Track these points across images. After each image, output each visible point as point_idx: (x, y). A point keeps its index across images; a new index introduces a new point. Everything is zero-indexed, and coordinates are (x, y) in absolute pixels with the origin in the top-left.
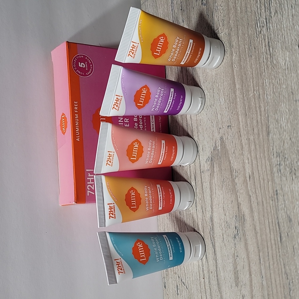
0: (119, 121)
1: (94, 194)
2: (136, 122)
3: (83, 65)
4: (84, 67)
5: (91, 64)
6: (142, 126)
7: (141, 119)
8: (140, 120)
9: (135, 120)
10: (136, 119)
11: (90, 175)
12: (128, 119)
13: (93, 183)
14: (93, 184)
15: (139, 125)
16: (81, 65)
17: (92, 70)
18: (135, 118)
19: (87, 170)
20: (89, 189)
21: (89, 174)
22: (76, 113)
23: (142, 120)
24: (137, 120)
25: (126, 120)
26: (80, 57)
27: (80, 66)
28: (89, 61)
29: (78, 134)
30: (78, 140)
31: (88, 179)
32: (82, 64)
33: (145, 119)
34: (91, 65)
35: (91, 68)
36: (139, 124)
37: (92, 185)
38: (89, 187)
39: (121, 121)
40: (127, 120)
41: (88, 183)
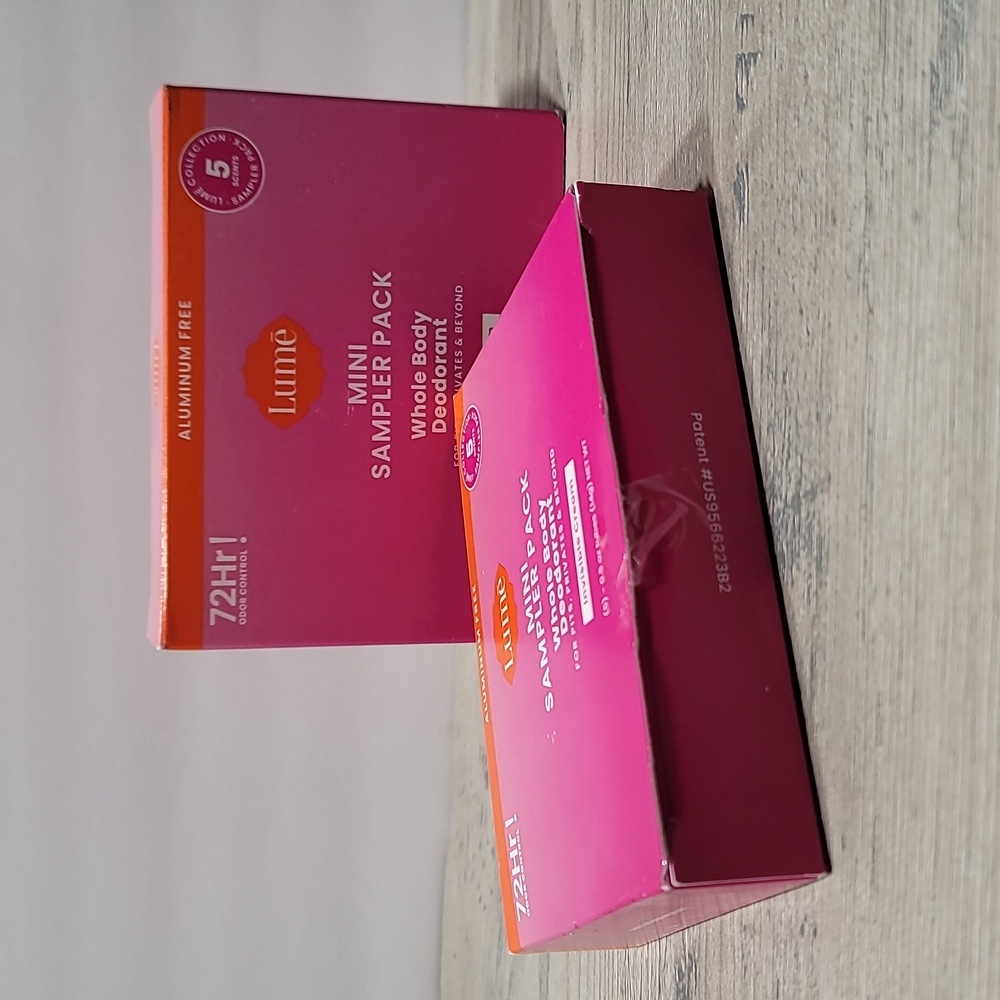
0: (352, 367)
1: (233, 618)
2: (419, 368)
3: (222, 169)
4: (226, 174)
5: (253, 163)
6: (444, 382)
7: (442, 357)
8: (438, 360)
9: (419, 363)
10: (422, 359)
11: (221, 557)
12: (389, 360)
13: (233, 583)
14: (233, 587)
15: (433, 381)
16: (214, 169)
17: (257, 186)
18: (419, 353)
19: (213, 540)
20: (216, 603)
21: (219, 552)
22: (185, 343)
23: (445, 361)
24: (424, 363)
25: (378, 363)
26: (213, 139)
27: (209, 171)
28: (248, 152)
29: (185, 414)
30: (185, 435)
31: (215, 568)
32: (219, 163)
33: (459, 358)
34: (254, 168)
35: (254, 178)
36: (431, 375)
37: (227, 589)
38: (218, 597)
39: (359, 365)
40: (383, 362)
41: (215, 583)
